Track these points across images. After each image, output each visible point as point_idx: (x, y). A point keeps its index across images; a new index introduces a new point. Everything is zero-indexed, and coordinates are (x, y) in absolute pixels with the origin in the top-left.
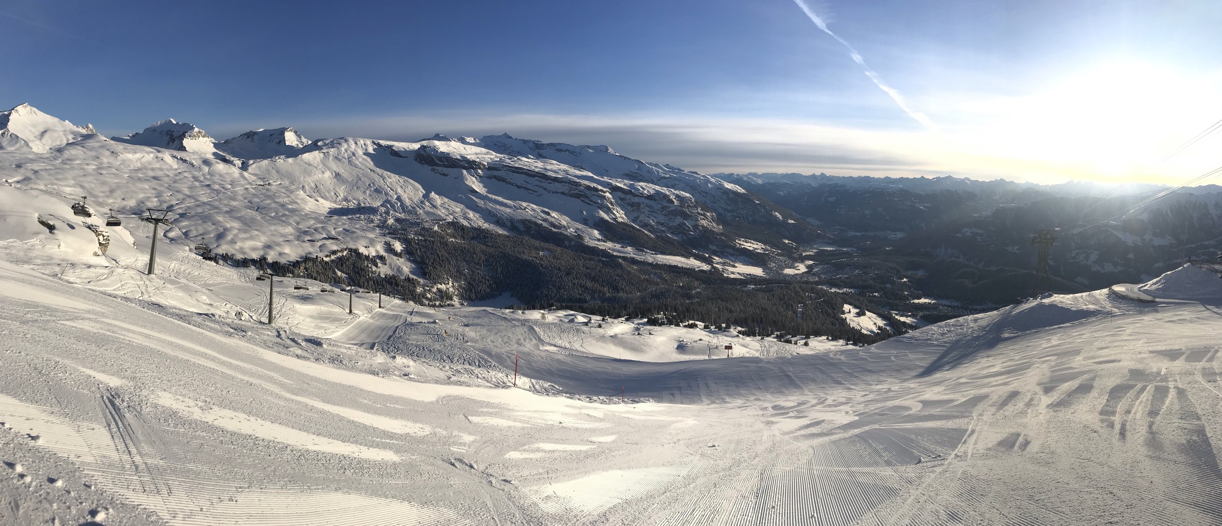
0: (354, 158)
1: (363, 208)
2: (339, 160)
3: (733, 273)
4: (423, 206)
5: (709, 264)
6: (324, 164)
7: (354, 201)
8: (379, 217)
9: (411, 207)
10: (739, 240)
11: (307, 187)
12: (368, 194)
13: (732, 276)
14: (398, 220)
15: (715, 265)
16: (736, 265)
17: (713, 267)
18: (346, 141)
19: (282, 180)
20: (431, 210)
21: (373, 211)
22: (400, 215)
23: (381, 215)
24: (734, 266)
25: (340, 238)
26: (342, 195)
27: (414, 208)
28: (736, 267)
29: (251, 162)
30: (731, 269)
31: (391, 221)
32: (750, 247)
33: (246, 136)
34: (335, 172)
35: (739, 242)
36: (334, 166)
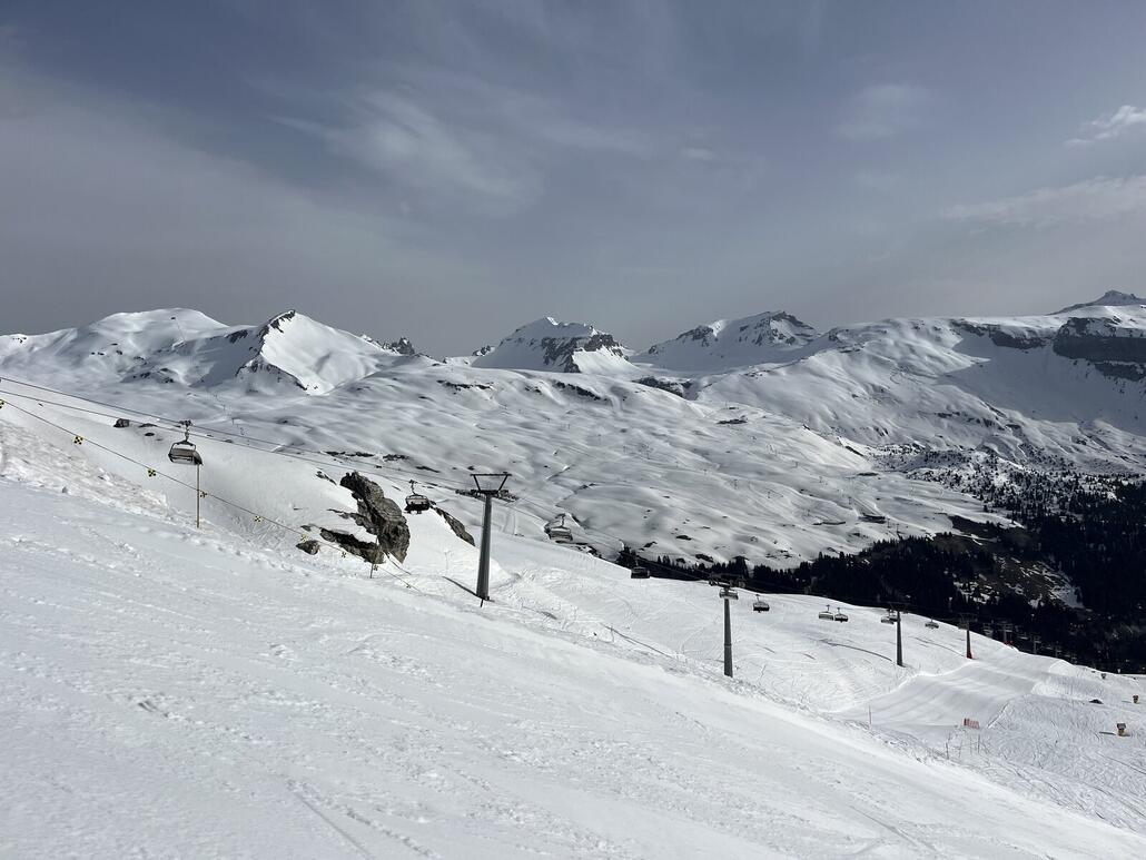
0: (913, 356)
1: (936, 454)
2: (882, 363)
4: (1080, 446)
6: (851, 375)
7: (917, 442)
8: (972, 472)
9: (1050, 449)
11: (819, 420)
12: (946, 427)
14: (1017, 477)
18: (896, 325)
19: (768, 410)
20: (1101, 457)
21: (958, 458)
22: (1020, 467)
23: (978, 468)
25: (888, 516)
26: (890, 432)
27: (1055, 451)
29: (704, 382)
31: (1000, 480)
33: (691, 337)
34: (873, 386)
36: (873, 376)
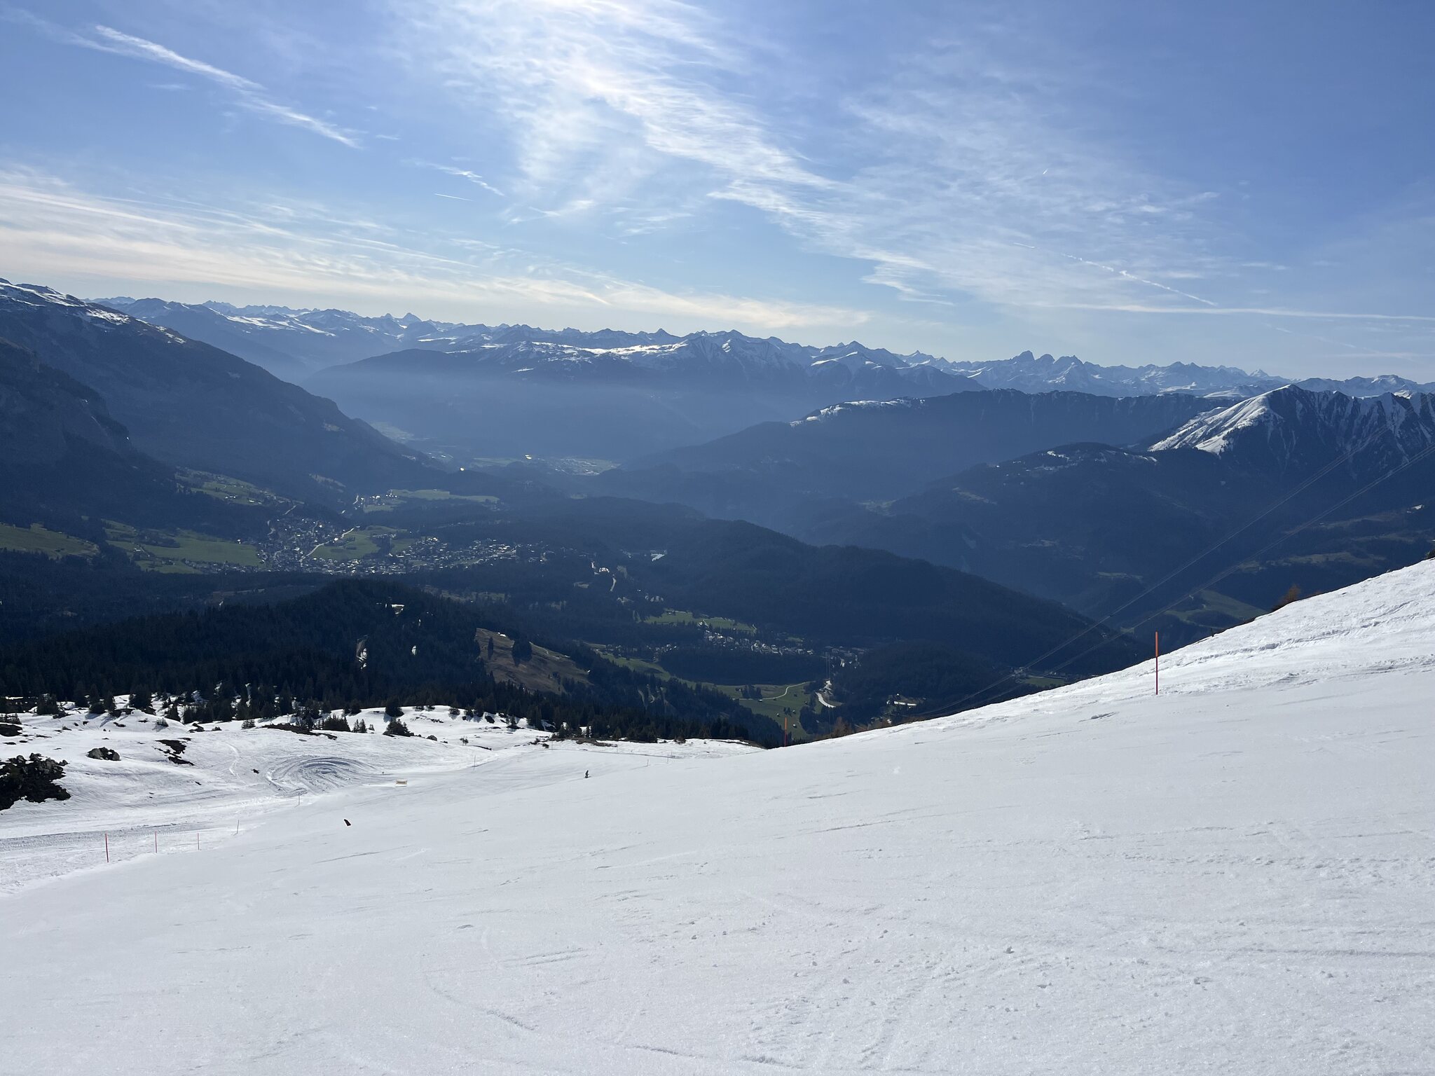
3: (168, 562)
5: (93, 540)
10: (183, 474)
13: (165, 570)
15: (110, 543)
16: (176, 539)
17: (106, 549)
24: (170, 544)
28: (178, 546)
30: (160, 551)
32: (217, 490)
35: (183, 478)
